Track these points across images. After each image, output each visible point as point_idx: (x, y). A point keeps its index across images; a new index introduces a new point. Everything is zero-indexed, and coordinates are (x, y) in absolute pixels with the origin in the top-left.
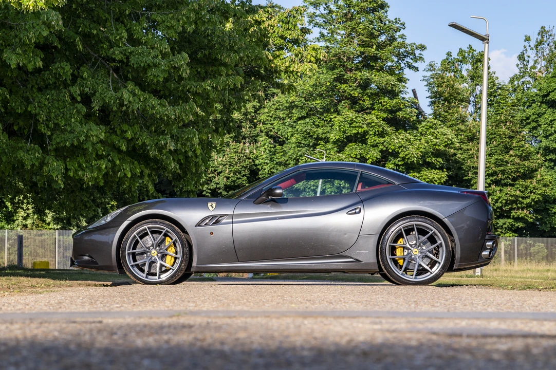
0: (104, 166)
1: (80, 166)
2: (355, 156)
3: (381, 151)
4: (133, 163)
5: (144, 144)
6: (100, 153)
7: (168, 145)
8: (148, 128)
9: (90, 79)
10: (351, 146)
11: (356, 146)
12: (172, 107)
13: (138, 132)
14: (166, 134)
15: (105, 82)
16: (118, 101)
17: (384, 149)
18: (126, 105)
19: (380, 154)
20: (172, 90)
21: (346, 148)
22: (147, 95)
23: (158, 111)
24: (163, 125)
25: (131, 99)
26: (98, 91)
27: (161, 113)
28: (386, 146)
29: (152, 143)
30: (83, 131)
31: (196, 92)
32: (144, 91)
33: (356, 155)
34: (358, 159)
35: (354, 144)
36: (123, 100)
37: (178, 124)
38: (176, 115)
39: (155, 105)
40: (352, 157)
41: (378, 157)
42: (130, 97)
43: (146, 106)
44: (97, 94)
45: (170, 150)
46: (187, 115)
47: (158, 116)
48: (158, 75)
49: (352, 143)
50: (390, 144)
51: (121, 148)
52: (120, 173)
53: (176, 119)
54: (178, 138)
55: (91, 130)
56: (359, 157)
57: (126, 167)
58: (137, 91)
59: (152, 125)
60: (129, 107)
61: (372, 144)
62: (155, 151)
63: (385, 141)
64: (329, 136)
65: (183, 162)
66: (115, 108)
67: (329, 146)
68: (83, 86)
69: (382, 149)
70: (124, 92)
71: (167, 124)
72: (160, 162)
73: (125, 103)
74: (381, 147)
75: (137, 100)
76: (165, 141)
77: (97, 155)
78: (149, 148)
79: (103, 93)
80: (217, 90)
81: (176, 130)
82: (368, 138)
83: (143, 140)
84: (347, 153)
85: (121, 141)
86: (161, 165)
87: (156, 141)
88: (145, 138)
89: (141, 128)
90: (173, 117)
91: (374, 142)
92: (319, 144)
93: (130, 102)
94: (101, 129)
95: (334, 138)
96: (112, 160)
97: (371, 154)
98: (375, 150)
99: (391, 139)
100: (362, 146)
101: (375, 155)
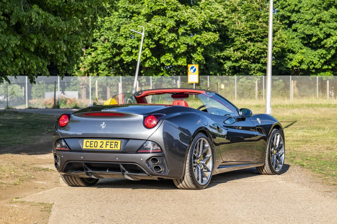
0: (20, 63)
1: (4, 63)
2: (158, 25)
3: (176, 21)
4: (37, 59)
5: (45, 46)
6: (16, 54)
7: (62, 48)
8: (48, 35)
9: (8, 3)
10: (156, 18)
11: (159, 18)
12: (64, 22)
13: (41, 39)
14: (60, 40)
15: (18, 5)
16: (28, 19)
17: (178, 19)
18: (34, 22)
19: (175, 23)
20: (61, 7)
21: (152, 19)
22: (47, 14)
23: (55, 25)
24: (58, 34)
25: (37, 17)
26: (14, 12)
27: (57, 26)
29: (51, 46)
30: (5, 41)
31: (78, 9)
32: (45, 11)
33: (159, 24)
34: (161, 26)
35: (157, 16)
36: (32, 19)
37: (68, 32)
38: (67, 27)
39: (53, 21)
40: (157, 25)
41: (174, 25)
42: (36, 16)
43: (47, 22)
44: (14, 14)
45: (63, 50)
46: (74, 27)
47: (55, 28)
48: (55, 2)
49: (156, 15)
50: (182, 16)
51: (31, 50)
52: (29, 66)
53: (67, 30)
54: (68, 42)
55: (11, 40)
56: (161, 25)
57: (33, 62)
58: (40, 11)
59: (50, 33)
60: (36, 22)
61: (169, 16)
62: (53, 51)
63: (178, 14)
64: (140, 11)
65: (68, 55)
66: (26, 24)
67: (141, 17)
68: (3, 8)
69: (176, 20)
70: (32, 13)
71: (61, 33)
72: (54, 56)
73: (33, 20)
74: (176, 18)
75: (41, 17)
76: (60, 45)
77: (15, 55)
78: (49, 49)
79: (18, 13)
80: (91, 7)
81: (66, 37)
82: (167, 12)
83: (45, 44)
84: (153, 22)
85: (30, 45)
86: (55, 58)
87: (54, 45)
88: (46, 43)
89: (43, 35)
90: (65, 29)
91: (171, 15)
92: (134, 16)
93: (36, 19)
94: (17, 39)
95: (144, 12)
96: (24, 57)
97: (169, 23)
98: (171, 20)
99: (182, 13)
100: (163, 17)
101: (172, 23)
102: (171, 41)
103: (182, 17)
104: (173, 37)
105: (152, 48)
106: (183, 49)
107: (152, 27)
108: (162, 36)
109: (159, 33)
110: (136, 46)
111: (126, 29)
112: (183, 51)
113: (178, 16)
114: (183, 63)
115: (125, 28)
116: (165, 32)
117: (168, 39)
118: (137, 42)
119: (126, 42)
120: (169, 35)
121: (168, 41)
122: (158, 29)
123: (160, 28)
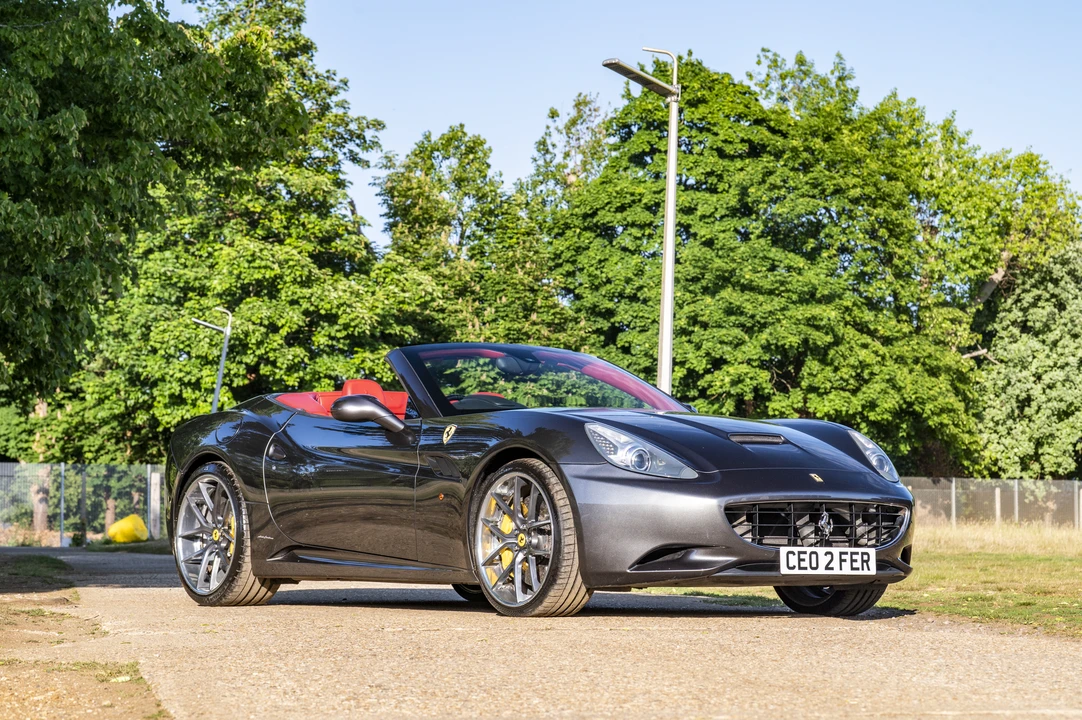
2: (259, 321)
3: (306, 313)
7: (39, 297)
10: (250, 303)
11: (261, 303)
17: (312, 309)
19: (304, 317)
21: (241, 306)
28: (316, 304)
31: (85, 188)
33: (261, 318)
34: (265, 326)
35: (255, 298)
40: (254, 323)
41: (301, 323)
49: (251, 297)
50: (322, 300)
56: (266, 322)
61: (288, 299)
62: (10, 306)
63: (312, 295)
64: (208, 284)
67: (209, 302)
69: (307, 309)
74: (305, 305)
76: (33, 288)
82: (282, 289)
84: (244, 315)
91: (292, 295)
92: (190, 299)
95: (219, 288)
97: (288, 318)
98: (294, 310)
99: (324, 291)
100: (271, 302)
101: (295, 319)
102: (291, 369)
103: (323, 303)
104: (298, 356)
105: (238, 386)
107: (242, 327)
108: (267, 353)
109: (259, 344)
110: (194, 380)
111: (167, 335)
113: (313, 300)
115: (164, 331)
116: (274, 341)
117: (283, 363)
118: (195, 371)
119: (167, 370)
120: (286, 350)
121: (285, 366)
122: (257, 334)
123: (263, 330)
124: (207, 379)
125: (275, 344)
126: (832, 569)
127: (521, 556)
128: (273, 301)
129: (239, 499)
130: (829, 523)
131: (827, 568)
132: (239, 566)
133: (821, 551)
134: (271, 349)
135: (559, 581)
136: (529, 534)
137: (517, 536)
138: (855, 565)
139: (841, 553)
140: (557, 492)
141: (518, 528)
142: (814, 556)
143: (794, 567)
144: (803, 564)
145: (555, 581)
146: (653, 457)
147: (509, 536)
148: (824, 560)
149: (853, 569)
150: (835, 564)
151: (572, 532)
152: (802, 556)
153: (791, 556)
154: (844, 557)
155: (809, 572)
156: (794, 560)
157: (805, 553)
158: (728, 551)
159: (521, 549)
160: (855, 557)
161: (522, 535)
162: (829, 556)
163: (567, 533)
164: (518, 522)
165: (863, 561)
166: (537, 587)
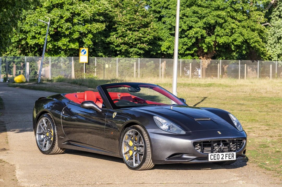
2: (57, 16)
3: (71, 13)
10: (55, 10)
11: (58, 10)
17: (73, 12)
21: (52, 11)
28: (74, 10)
33: (58, 15)
34: (59, 17)
35: (56, 9)
40: (56, 16)
41: (70, 16)
50: (76, 9)
56: (59, 16)
61: (66, 9)
63: (73, 8)
64: (43, 4)
67: (43, 9)
74: (71, 11)
82: (64, 6)
84: (53, 14)
91: (67, 8)
92: (38, 8)
95: (46, 5)
97: (66, 14)
98: (68, 12)
99: (76, 7)
100: (61, 10)
101: (68, 15)
102: (67, 29)
103: (76, 10)
104: (69, 25)
105: (52, 34)
106: (76, 36)
107: (53, 17)
108: (60, 25)
109: (58, 22)
110: (39, 32)
111: (31, 19)
112: (76, 37)
113: (73, 9)
114: (76, 47)
115: (30, 18)
116: (62, 21)
117: (64, 27)
118: (39, 29)
119: (31, 29)
120: (65, 24)
121: (65, 28)
122: (57, 19)
123: (59, 18)
124: (43, 32)
125: (62, 22)
126: (223, 159)
127: (135, 153)
128: (62, 9)
129: (54, 125)
130: (223, 146)
131: (222, 159)
132: (54, 145)
133: (220, 154)
134: (61, 24)
135: (146, 162)
136: (137, 147)
137: (134, 147)
138: (230, 157)
139: (226, 154)
140: (145, 136)
141: (134, 145)
142: (218, 156)
143: (213, 159)
144: (215, 158)
145: (145, 162)
146: (173, 127)
147: (132, 147)
148: (221, 157)
149: (229, 158)
150: (224, 157)
151: (150, 148)
152: (215, 156)
153: (212, 156)
154: (227, 155)
155: (217, 160)
156: (212, 157)
157: (216, 155)
158: (194, 155)
159: (135, 151)
160: (230, 155)
161: (135, 147)
162: (223, 155)
163: (148, 148)
164: (134, 143)
165: (232, 156)
166: (139, 162)
